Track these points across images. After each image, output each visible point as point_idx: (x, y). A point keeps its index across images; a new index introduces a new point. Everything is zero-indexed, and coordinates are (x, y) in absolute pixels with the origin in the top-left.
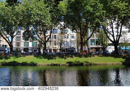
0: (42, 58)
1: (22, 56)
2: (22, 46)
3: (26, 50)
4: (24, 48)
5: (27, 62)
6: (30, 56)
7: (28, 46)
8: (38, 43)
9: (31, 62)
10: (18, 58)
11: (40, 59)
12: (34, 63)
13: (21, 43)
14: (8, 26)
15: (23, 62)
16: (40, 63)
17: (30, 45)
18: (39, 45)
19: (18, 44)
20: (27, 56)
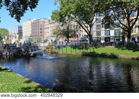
0: (125, 49)
1: (101, 46)
2: (103, 35)
3: (107, 39)
4: (105, 37)
5: (107, 54)
6: (110, 47)
7: (110, 35)
8: (121, 30)
9: (111, 54)
10: (97, 48)
11: (123, 50)
12: (114, 55)
13: (102, 32)
14: (86, 14)
15: (102, 53)
16: (122, 55)
17: (112, 33)
18: (122, 33)
19: (99, 33)
20: (106, 46)
